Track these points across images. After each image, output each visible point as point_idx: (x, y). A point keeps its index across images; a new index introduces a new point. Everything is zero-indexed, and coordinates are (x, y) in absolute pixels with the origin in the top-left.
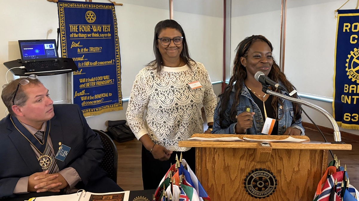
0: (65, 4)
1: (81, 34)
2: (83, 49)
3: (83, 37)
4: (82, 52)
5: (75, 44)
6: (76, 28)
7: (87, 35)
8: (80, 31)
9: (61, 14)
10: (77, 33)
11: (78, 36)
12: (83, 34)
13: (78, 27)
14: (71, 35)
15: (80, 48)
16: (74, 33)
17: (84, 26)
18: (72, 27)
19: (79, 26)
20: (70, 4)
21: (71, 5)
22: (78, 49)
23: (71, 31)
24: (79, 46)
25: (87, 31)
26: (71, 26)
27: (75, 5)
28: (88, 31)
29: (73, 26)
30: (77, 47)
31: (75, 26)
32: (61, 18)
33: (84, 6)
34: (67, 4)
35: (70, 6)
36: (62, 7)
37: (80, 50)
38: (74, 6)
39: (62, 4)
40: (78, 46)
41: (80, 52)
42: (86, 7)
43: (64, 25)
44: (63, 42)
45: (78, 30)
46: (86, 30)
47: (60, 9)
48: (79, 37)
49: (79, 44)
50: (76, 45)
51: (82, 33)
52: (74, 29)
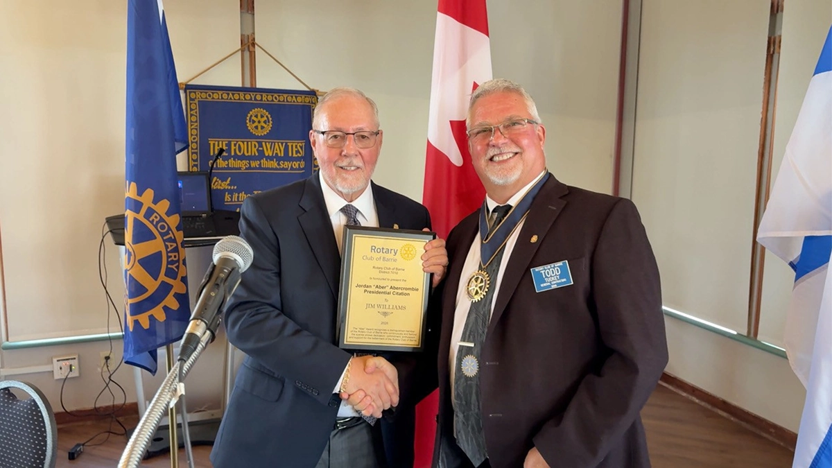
0: (201, 93)
1: (234, 160)
2: (239, 194)
3: (240, 169)
4: (235, 201)
5: (220, 182)
7: (250, 164)
8: (233, 154)
9: (192, 115)
10: (225, 158)
11: (228, 165)
12: (239, 161)
13: (229, 145)
15: (231, 192)
17: (243, 142)
18: (214, 144)
19: (230, 142)
20: (213, 93)
21: (216, 96)
22: (227, 193)
23: (212, 154)
24: (229, 188)
25: (250, 154)
26: (212, 143)
27: (225, 96)
28: (253, 154)
29: (217, 143)
30: (225, 190)
31: (221, 142)
32: (191, 125)
33: (244, 97)
34: (206, 93)
35: (213, 98)
36: (193, 100)
37: (231, 198)
38: (222, 98)
39: (195, 93)
40: (226, 188)
41: (231, 201)
42: (251, 99)
43: (198, 139)
45: (229, 151)
46: (248, 152)
47: (191, 104)
48: (228, 168)
49: (228, 182)
50: (223, 185)
51: (236, 157)
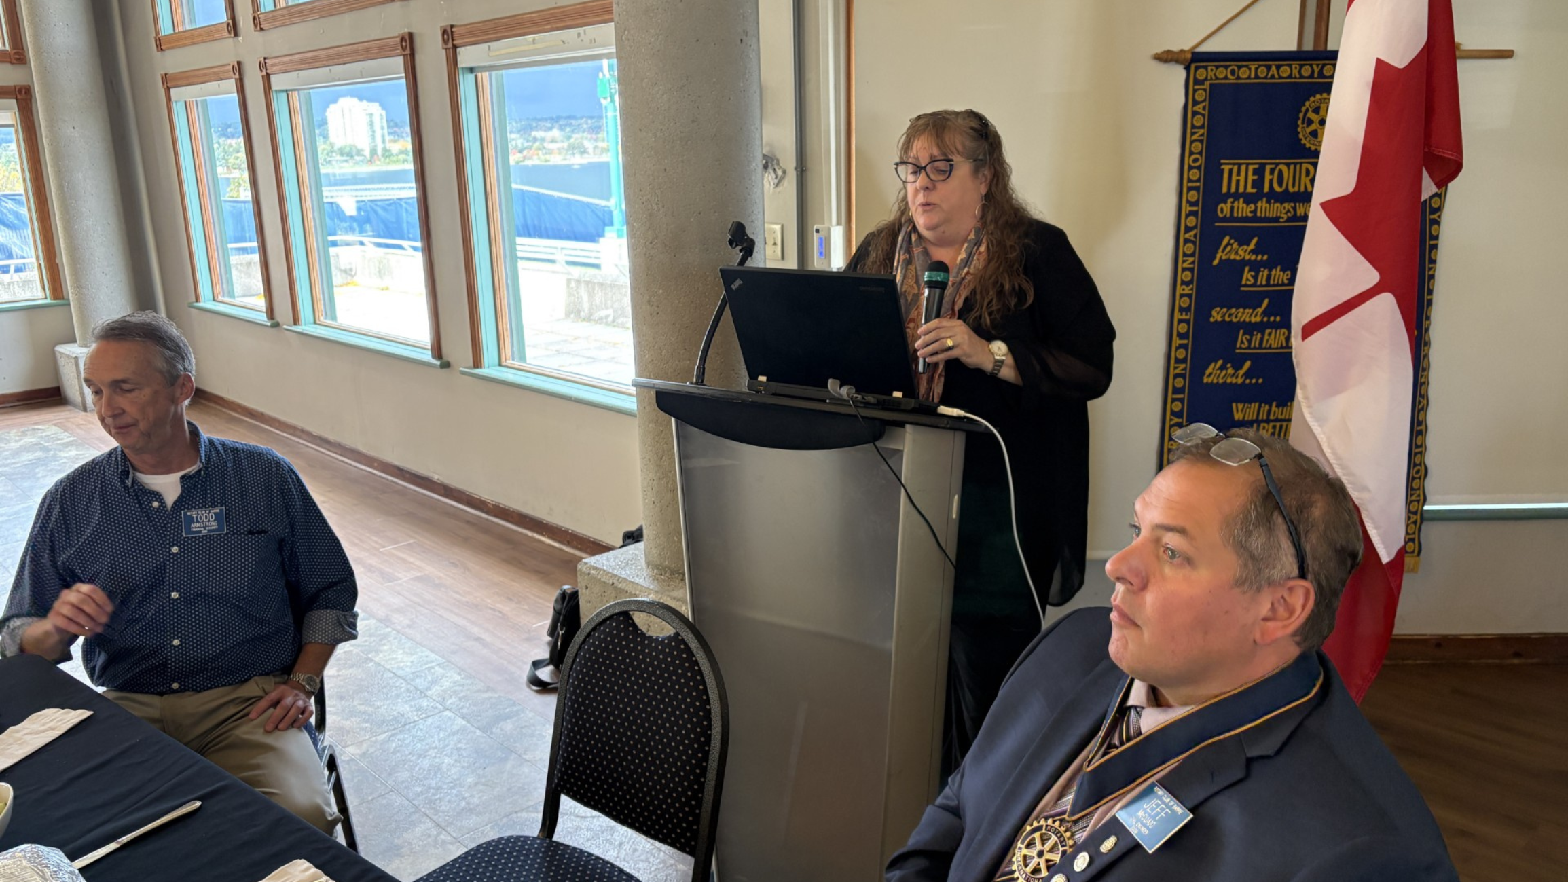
0: (1217, 67)
1: (1268, 202)
2: (1270, 270)
3: (1277, 219)
4: (1261, 286)
5: (1235, 246)
6: (1251, 177)
7: (1294, 209)
8: (1266, 189)
9: (1195, 113)
10: (1250, 199)
11: (1255, 212)
12: (1278, 205)
13: (1260, 172)
14: (1224, 209)
15: (1255, 267)
16: (1236, 196)
17: (1288, 165)
18: (1231, 171)
19: (1263, 166)
20: (1240, 67)
21: (1244, 73)
22: (1247, 269)
23: (1225, 190)
24: (1253, 257)
25: (1296, 189)
26: (1226, 168)
27: (1262, 72)
28: (1302, 189)
29: (1236, 168)
30: (1243, 263)
31: (1243, 167)
32: (1193, 134)
33: (1299, 72)
34: (1226, 67)
35: (1238, 78)
36: (1202, 82)
37: (1255, 278)
38: (1257, 77)
39: (1206, 68)
40: (1247, 257)
41: (1254, 285)
42: (1311, 76)
43: (1202, 161)
44: (1187, 236)
45: (1258, 184)
46: (1294, 185)
47: (1195, 91)
48: (1255, 219)
49: (1252, 246)
50: (1241, 252)
51: (1273, 196)
52: (1238, 181)
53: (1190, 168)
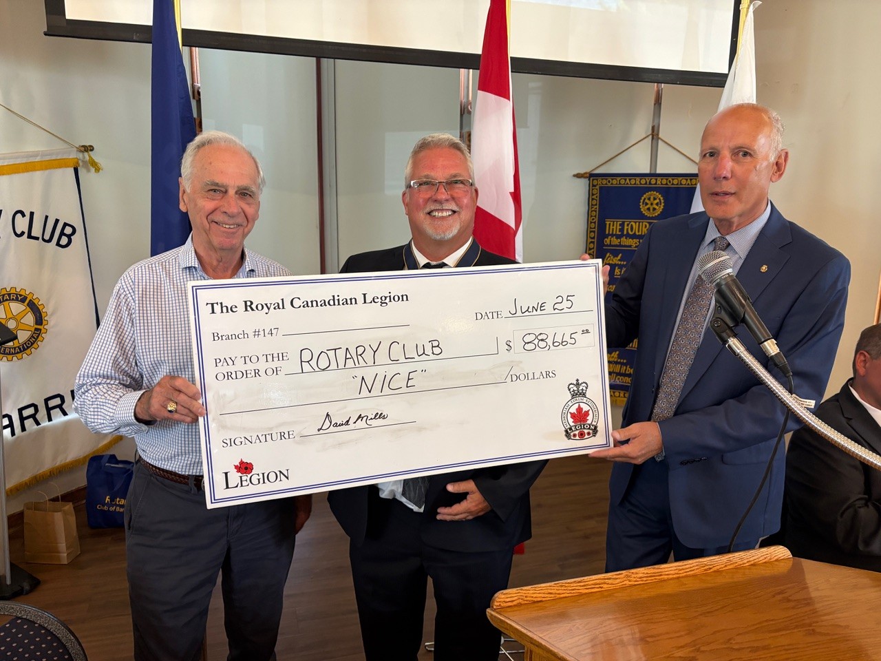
0: (602, 179)
1: (626, 238)
3: (630, 246)
5: (612, 257)
6: (619, 227)
8: (625, 233)
9: (593, 199)
10: (619, 237)
11: (620, 242)
12: (631, 240)
13: (622, 225)
14: (607, 241)
15: (621, 267)
16: (612, 235)
17: (635, 222)
18: (610, 224)
19: (624, 222)
20: (612, 179)
21: (614, 182)
23: (607, 233)
24: (620, 262)
25: (640, 233)
26: (608, 223)
27: (623, 182)
29: (612, 223)
30: (616, 265)
31: (615, 223)
32: (592, 208)
33: (640, 182)
34: (607, 180)
35: (612, 184)
36: (595, 186)
38: (620, 184)
39: (597, 180)
40: (617, 262)
42: (646, 183)
43: (596, 220)
44: (590, 252)
45: (622, 230)
46: (639, 231)
47: (593, 189)
48: (620, 246)
49: (619, 258)
50: (614, 260)
51: (628, 236)
52: (613, 229)
53: (591, 223)
